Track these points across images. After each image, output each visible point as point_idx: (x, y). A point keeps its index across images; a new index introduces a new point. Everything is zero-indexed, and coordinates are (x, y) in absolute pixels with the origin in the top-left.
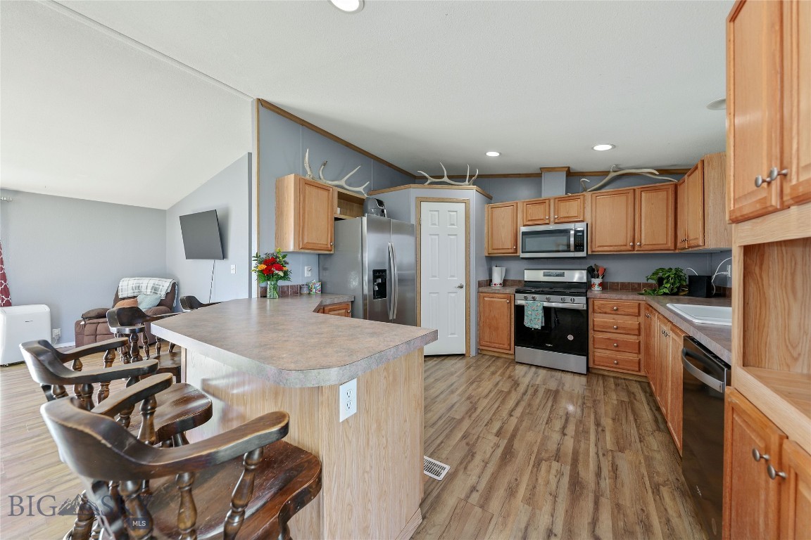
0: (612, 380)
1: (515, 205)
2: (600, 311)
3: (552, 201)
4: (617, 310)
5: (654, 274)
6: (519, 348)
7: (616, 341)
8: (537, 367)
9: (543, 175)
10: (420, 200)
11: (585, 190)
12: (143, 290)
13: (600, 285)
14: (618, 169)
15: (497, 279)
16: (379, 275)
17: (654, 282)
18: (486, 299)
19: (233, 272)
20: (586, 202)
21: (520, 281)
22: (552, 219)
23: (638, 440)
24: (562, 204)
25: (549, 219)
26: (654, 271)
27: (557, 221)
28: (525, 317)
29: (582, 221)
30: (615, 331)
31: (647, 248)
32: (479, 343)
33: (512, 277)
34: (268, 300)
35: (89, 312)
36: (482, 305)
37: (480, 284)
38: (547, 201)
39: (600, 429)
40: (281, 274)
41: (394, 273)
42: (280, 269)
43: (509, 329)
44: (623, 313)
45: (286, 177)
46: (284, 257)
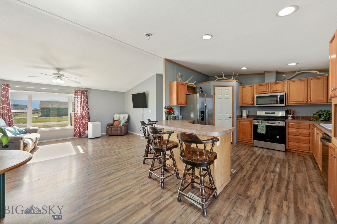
0: (297, 154)
1: (253, 86)
2: (291, 127)
3: (269, 84)
4: (299, 127)
5: (317, 113)
6: (255, 141)
7: (299, 139)
8: (263, 148)
9: (265, 74)
10: (214, 86)
11: (285, 79)
12: (121, 118)
13: (291, 117)
14: (300, 70)
15: (245, 114)
16: (202, 113)
17: (316, 116)
18: (241, 122)
19: (150, 112)
20: (285, 84)
21: (255, 116)
22: (269, 91)
23: (306, 171)
24: (274, 86)
25: (268, 91)
26: (317, 111)
27: (271, 92)
28: (258, 129)
29: (283, 92)
30: (298, 135)
31: (314, 102)
32: (238, 138)
33: (251, 114)
34: (169, 121)
35: (109, 124)
36: (239, 125)
37: (238, 117)
38: (267, 84)
39: (290, 167)
40: (173, 113)
41: (207, 112)
42: (173, 111)
43: (250, 133)
44: (302, 128)
45: (173, 82)
46: (173, 107)
